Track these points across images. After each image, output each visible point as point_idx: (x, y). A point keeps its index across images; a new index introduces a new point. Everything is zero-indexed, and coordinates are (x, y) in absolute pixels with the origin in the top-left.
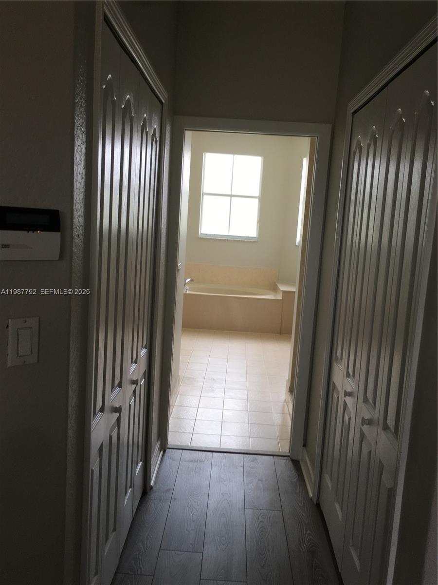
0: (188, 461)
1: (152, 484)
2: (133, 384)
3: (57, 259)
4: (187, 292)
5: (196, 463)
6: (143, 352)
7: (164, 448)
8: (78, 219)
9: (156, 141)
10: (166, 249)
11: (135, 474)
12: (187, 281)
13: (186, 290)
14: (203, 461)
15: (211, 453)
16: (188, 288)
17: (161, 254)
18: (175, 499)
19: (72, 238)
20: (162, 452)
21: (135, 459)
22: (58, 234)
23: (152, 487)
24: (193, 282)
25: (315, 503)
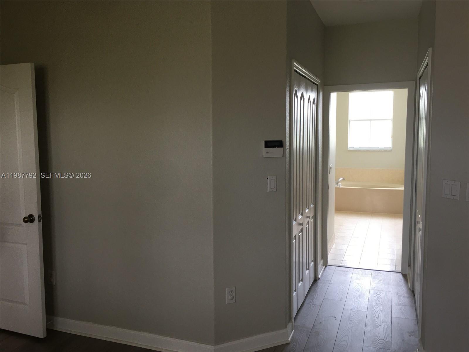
0: (339, 271)
1: (319, 277)
2: (308, 218)
3: (282, 156)
4: (340, 186)
5: (344, 272)
6: (312, 206)
7: (326, 264)
8: (288, 143)
9: (315, 103)
10: (322, 156)
11: (310, 266)
12: (340, 180)
13: (340, 185)
14: (348, 271)
15: (353, 269)
16: (341, 184)
17: (319, 158)
18: (332, 283)
19: (286, 149)
20: (324, 267)
21: (310, 261)
22: (282, 148)
23: (319, 279)
24: (344, 180)
25: (411, 290)
